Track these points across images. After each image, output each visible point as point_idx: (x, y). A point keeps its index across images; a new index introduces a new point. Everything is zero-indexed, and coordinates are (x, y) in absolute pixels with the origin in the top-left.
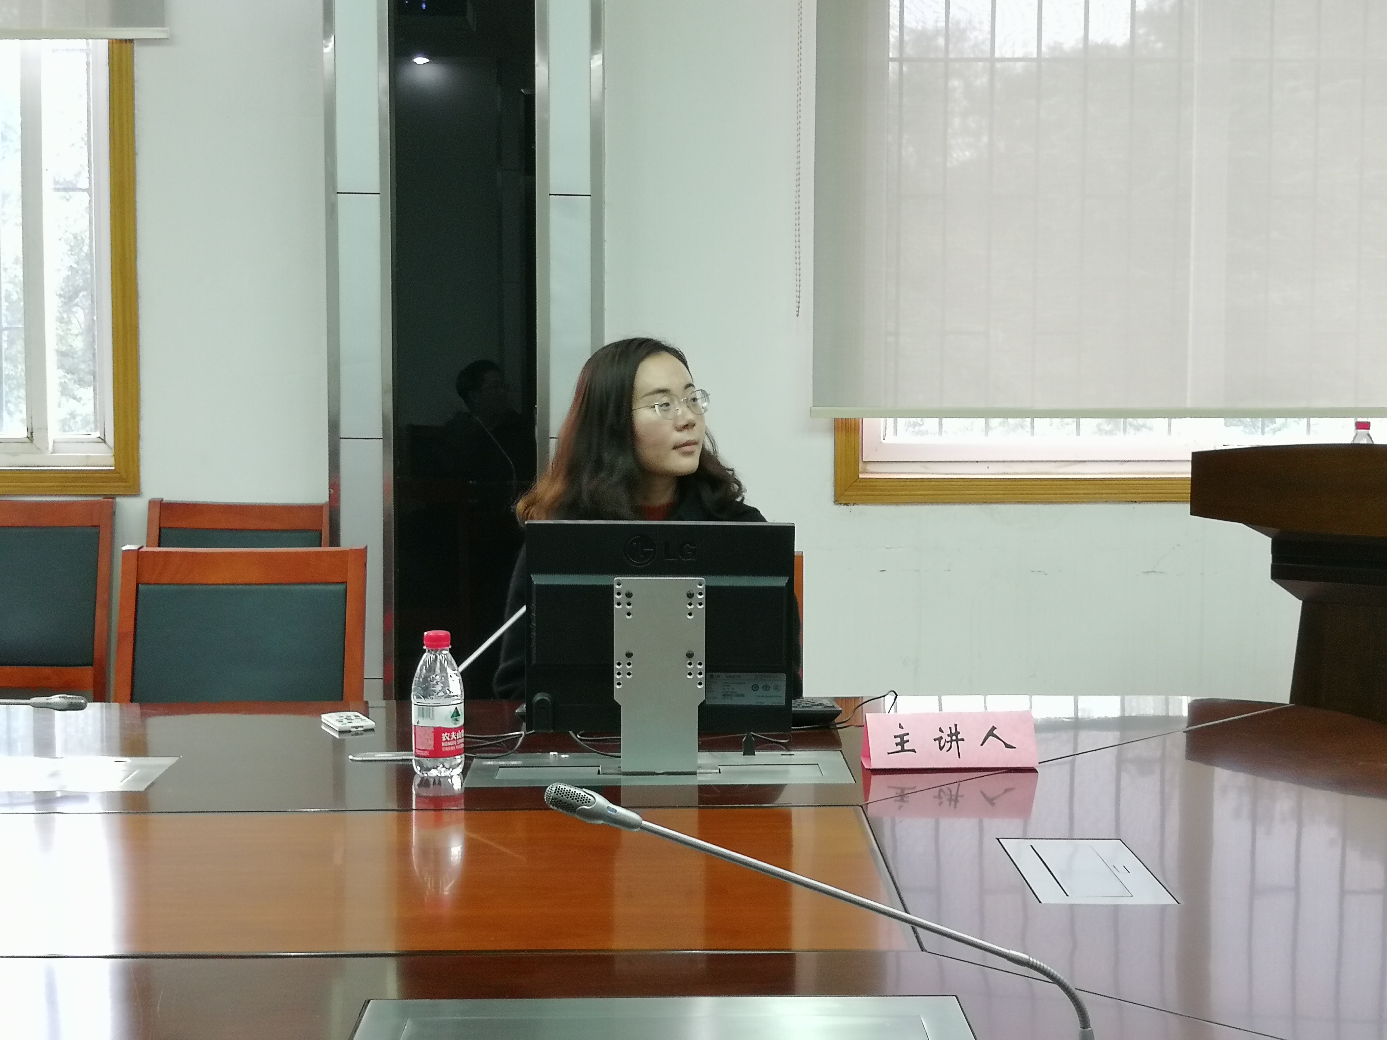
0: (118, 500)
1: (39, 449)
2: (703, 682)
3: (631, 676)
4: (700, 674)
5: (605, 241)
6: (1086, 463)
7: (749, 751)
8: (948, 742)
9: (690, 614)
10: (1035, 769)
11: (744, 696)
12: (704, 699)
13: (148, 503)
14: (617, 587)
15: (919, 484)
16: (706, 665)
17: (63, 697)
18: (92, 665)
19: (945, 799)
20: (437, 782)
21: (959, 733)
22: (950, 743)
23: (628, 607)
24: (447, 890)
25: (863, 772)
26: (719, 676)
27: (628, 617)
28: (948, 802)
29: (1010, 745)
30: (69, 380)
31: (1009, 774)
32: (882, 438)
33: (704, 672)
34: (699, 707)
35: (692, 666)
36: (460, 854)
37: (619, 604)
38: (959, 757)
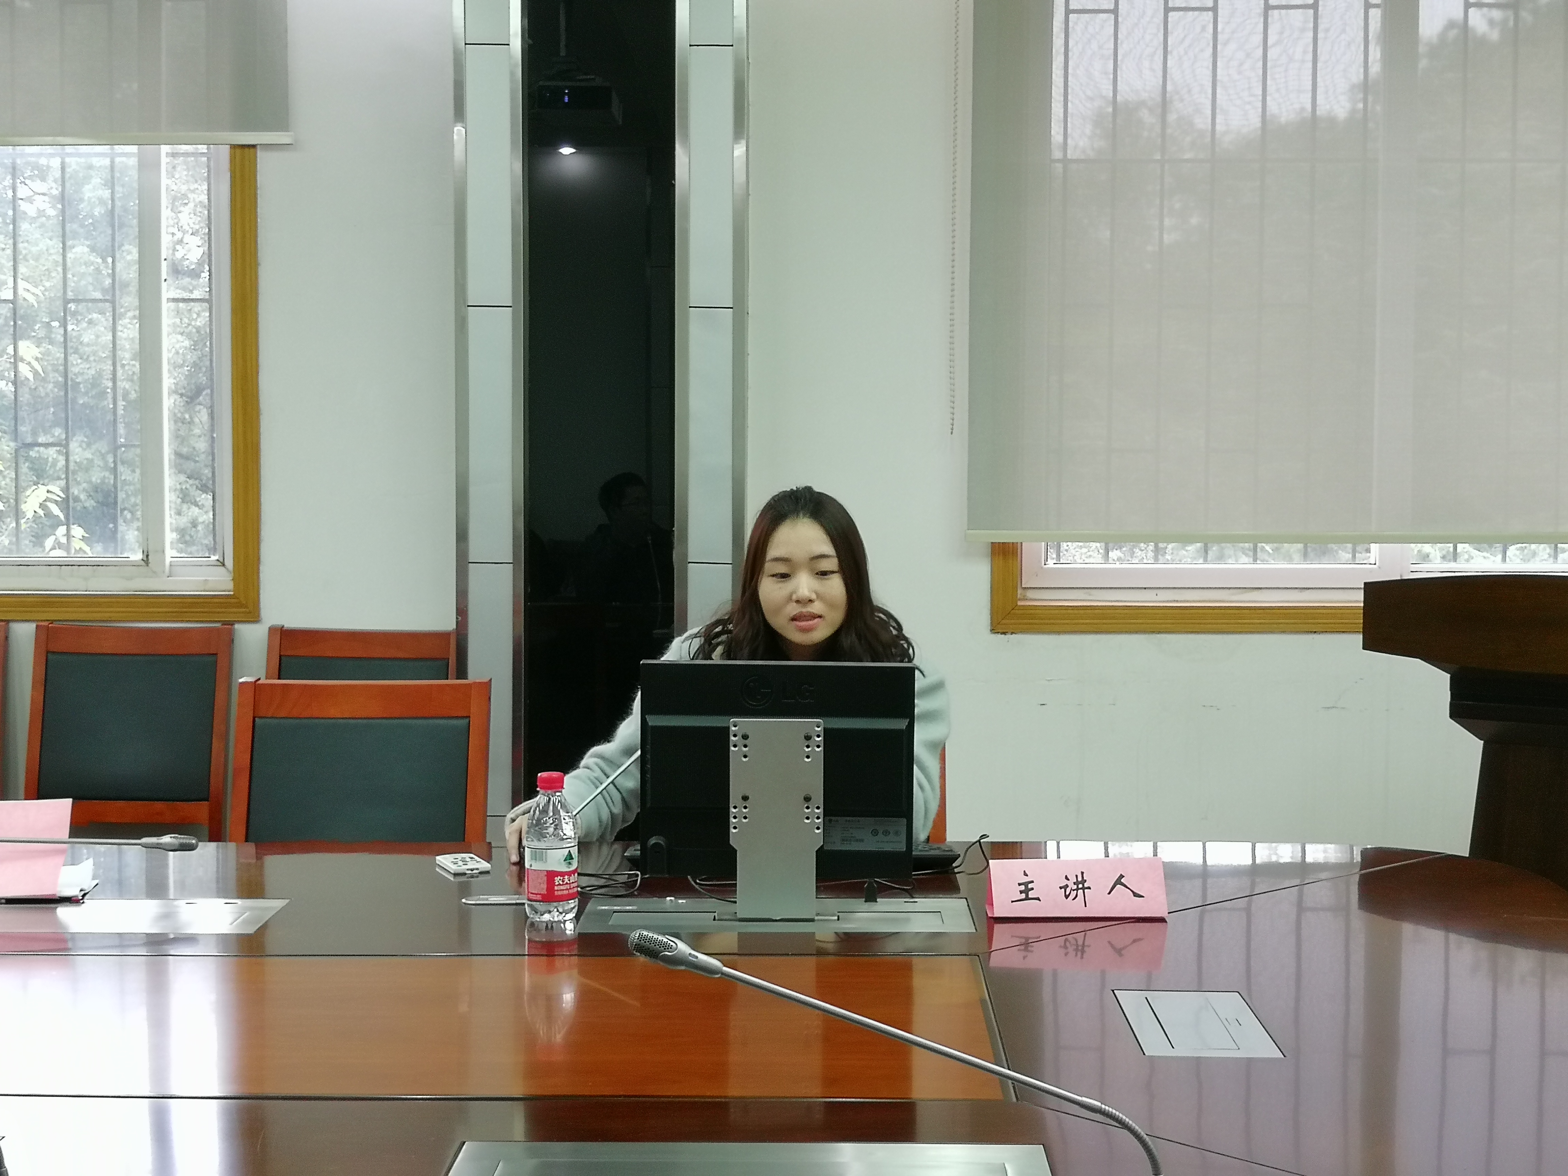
0: (237, 626)
1: (155, 572)
2: (821, 827)
3: (747, 820)
4: (818, 818)
5: (748, 354)
6: (1262, 590)
7: (871, 898)
8: (1074, 890)
9: (808, 757)
10: (1165, 919)
11: (863, 842)
12: (822, 843)
13: (268, 629)
14: (734, 728)
15: (1082, 612)
16: (824, 809)
17: (174, 837)
18: (208, 801)
19: (1071, 949)
20: (549, 926)
21: (1085, 881)
22: (1076, 891)
23: (744, 749)
24: (559, 1038)
25: (985, 921)
26: (837, 821)
27: (744, 760)
28: (1074, 953)
29: (1139, 894)
30: (191, 485)
31: (1137, 924)
32: (1043, 564)
33: (822, 816)
34: (817, 851)
35: (809, 810)
36: (573, 1001)
37: (735, 746)
38: (1086, 906)
